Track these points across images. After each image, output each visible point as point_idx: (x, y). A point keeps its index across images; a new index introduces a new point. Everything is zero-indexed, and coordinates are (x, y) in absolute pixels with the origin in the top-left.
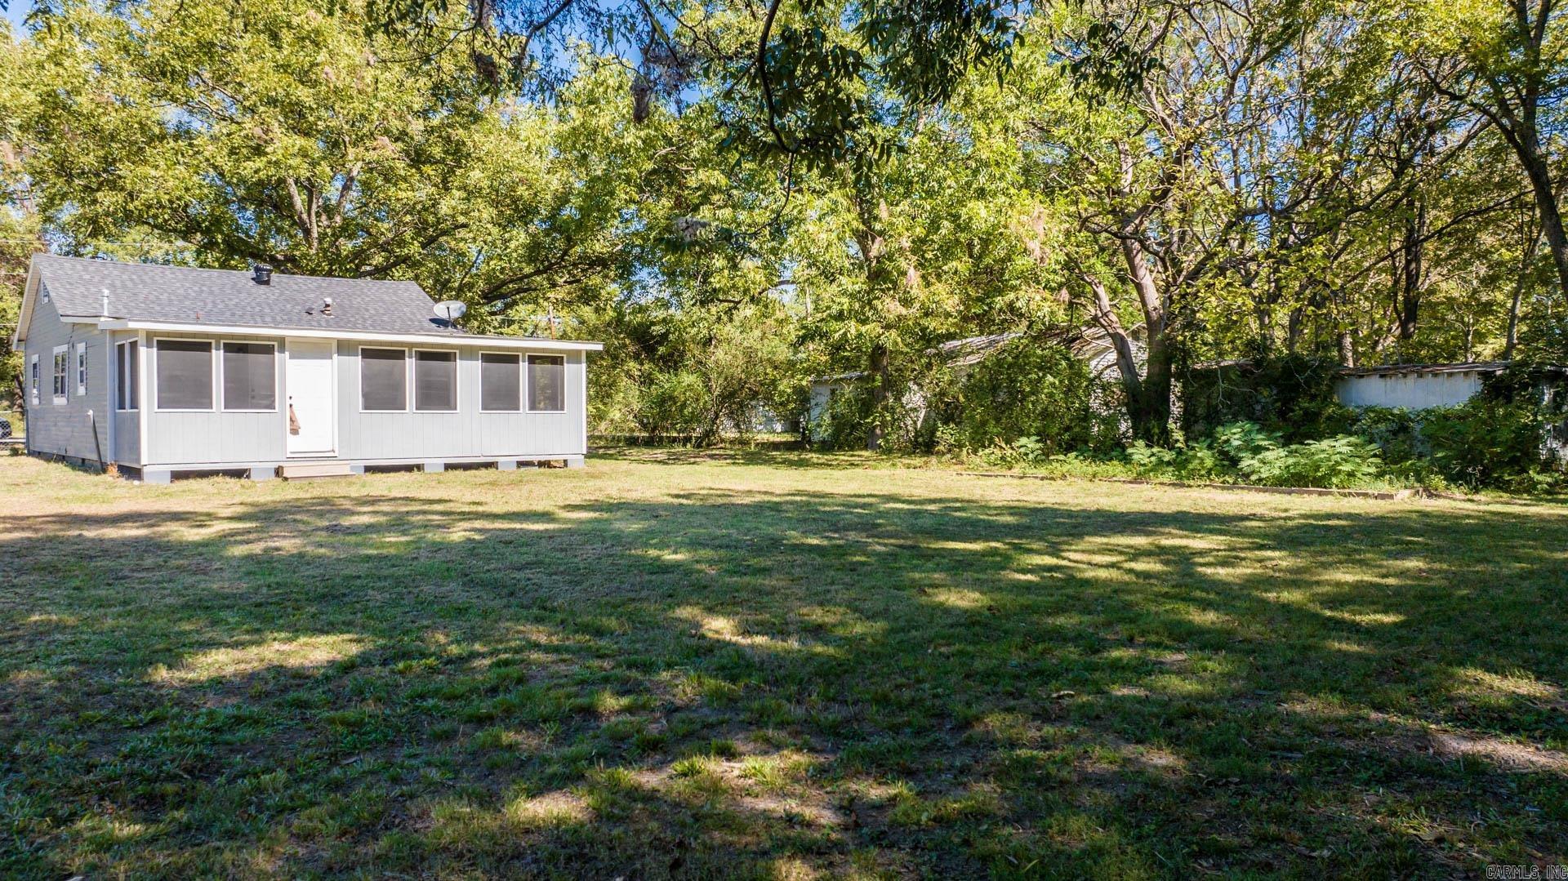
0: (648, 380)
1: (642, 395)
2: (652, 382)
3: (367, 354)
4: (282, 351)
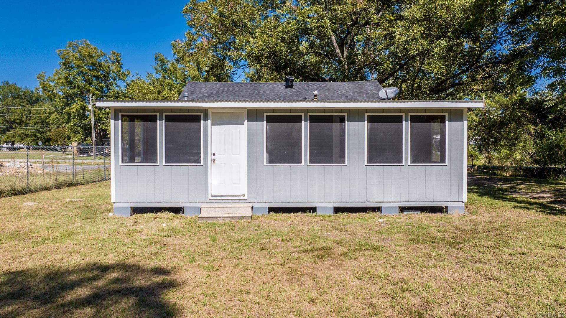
0: (540, 135)
1: (536, 144)
2: (543, 136)
3: (271, 119)
4: (206, 119)
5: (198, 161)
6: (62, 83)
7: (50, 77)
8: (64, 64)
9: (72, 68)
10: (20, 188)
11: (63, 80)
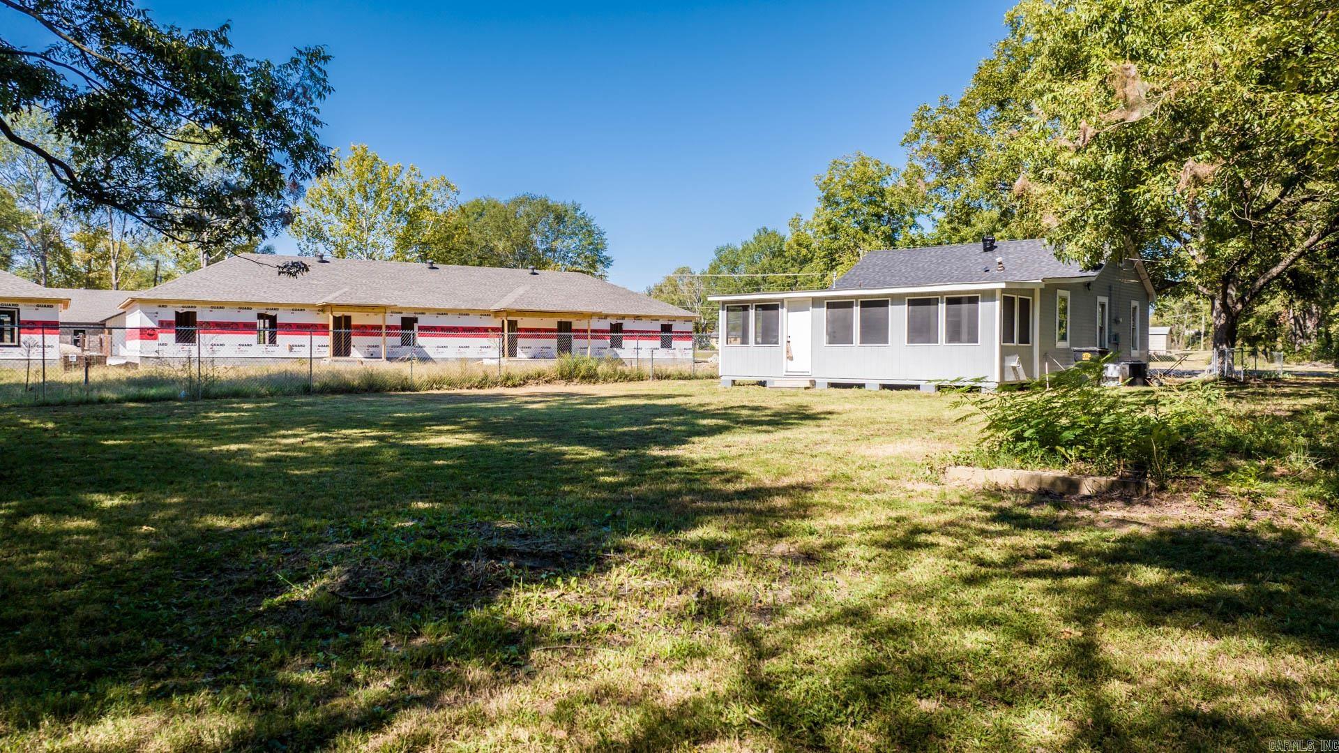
3: (831, 306)
4: (782, 308)
5: (777, 343)
6: (823, 231)
7: (807, 223)
8: (827, 199)
9: (838, 204)
10: (687, 374)
11: (825, 227)
